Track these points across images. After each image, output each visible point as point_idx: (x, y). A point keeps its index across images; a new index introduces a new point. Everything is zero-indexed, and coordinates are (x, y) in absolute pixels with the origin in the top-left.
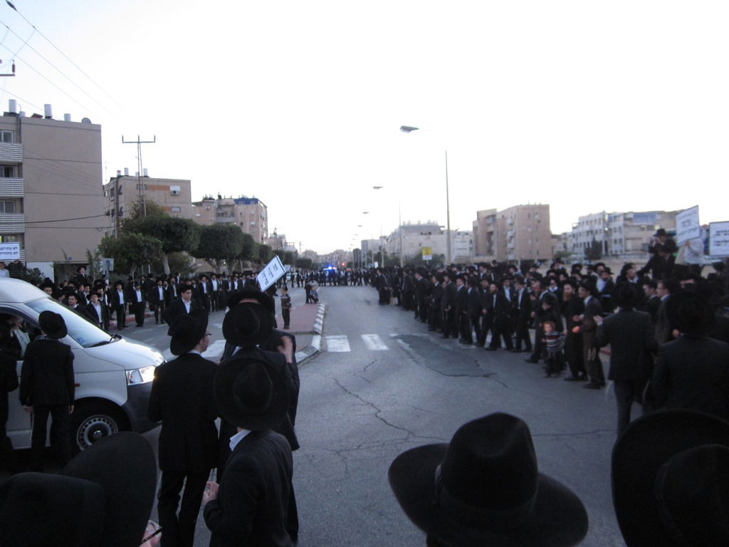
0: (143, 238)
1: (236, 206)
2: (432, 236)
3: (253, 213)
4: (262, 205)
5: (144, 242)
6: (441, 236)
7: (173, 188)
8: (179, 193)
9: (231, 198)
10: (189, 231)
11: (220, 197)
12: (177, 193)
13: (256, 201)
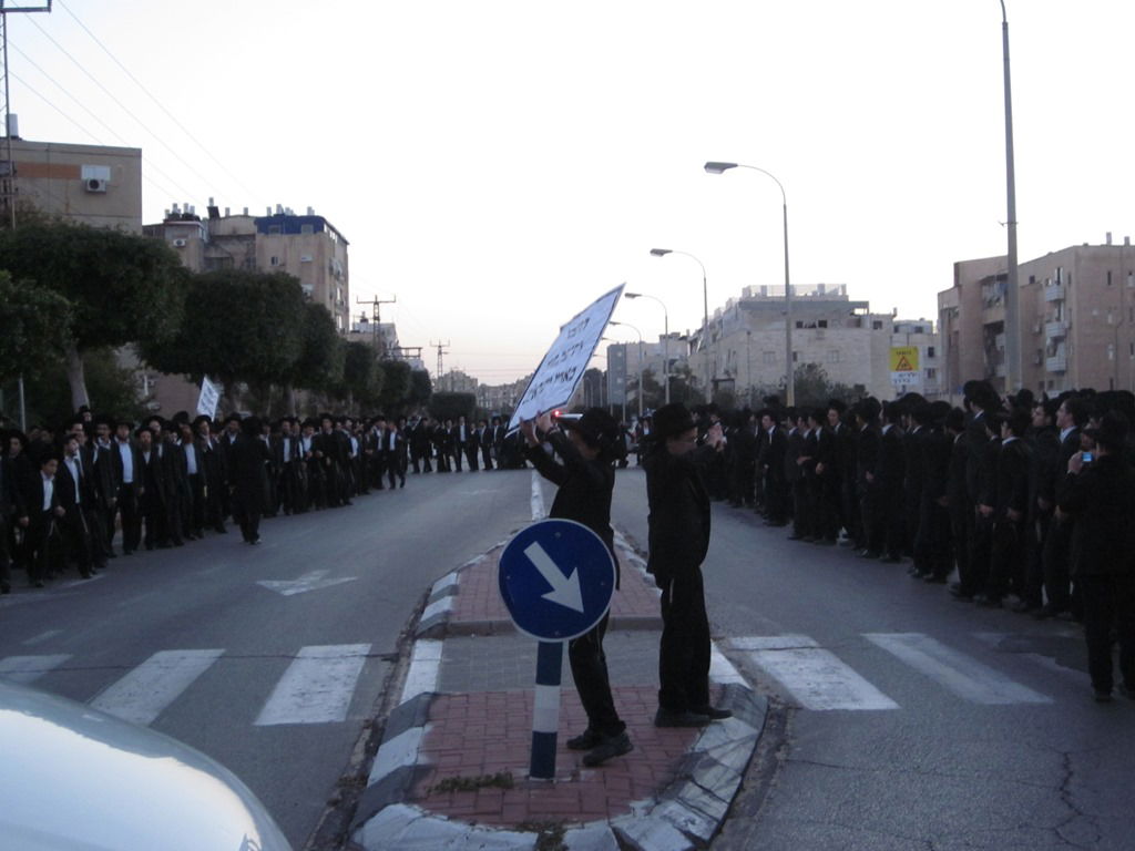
0: (13, 288)
1: (259, 237)
2: (828, 333)
3: (309, 259)
4: (333, 235)
5: (16, 299)
6: (856, 332)
7: (88, 173)
8: (107, 186)
9: (246, 216)
10: (155, 277)
11: (213, 211)
12: (102, 188)
13: (316, 223)
